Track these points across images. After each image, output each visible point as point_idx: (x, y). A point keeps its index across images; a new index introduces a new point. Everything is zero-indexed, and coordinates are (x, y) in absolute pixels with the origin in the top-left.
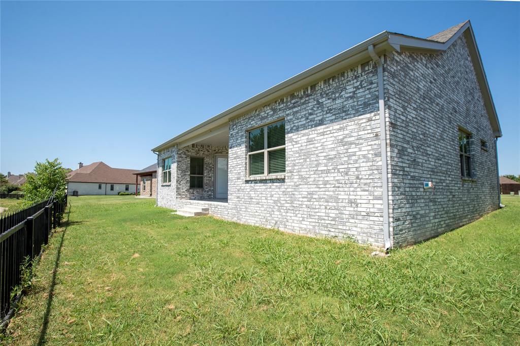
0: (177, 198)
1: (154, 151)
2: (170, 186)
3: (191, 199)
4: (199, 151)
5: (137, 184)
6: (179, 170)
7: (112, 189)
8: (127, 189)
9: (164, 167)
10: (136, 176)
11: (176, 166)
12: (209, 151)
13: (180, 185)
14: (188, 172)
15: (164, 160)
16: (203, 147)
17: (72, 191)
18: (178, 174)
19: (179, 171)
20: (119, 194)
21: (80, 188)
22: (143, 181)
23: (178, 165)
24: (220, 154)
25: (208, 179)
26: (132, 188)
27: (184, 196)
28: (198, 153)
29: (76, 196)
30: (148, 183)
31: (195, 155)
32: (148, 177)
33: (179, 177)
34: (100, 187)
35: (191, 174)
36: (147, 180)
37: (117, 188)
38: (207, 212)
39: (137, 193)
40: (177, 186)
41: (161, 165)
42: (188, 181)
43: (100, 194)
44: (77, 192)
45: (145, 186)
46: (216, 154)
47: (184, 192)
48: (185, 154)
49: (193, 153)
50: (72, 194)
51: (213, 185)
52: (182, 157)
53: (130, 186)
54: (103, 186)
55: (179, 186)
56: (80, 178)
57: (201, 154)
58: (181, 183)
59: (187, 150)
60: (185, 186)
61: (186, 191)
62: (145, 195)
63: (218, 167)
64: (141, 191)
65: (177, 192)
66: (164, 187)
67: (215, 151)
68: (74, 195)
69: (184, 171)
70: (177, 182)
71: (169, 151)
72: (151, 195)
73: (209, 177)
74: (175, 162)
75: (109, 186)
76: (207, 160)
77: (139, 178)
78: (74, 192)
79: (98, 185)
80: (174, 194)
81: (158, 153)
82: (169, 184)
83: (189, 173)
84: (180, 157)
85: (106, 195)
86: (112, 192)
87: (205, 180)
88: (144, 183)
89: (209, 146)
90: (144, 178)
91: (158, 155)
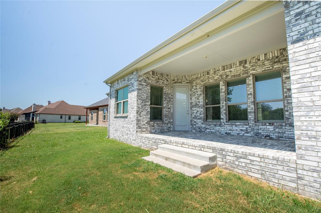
0: (137, 131)
1: (106, 82)
2: (126, 117)
3: (151, 133)
4: (159, 79)
5: (87, 116)
6: (140, 99)
7: (69, 119)
8: (80, 119)
9: (117, 98)
10: (86, 109)
11: (136, 94)
12: (167, 81)
13: (140, 116)
14: (148, 102)
15: (117, 91)
16: (163, 76)
17: (42, 120)
18: (138, 104)
19: (139, 101)
20: (74, 122)
21: (48, 118)
22: (91, 113)
23: (138, 93)
24: (180, 84)
25: (167, 110)
26: (83, 118)
27: (145, 130)
28: (158, 82)
29: (44, 123)
30: (95, 115)
31: (155, 84)
32: (95, 111)
33: (139, 108)
34: (61, 117)
35: (151, 104)
36: (94, 113)
37: (73, 118)
38: (215, 163)
39: (87, 122)
40: (137, 118)
41: (114, 96)
42: (148, 111)
43: (61, 122)
44: (45, 121)
45: (92, 117)
46: (174, 84)
47: (144, 125)
48: (145, 81)
49: (153, 81)
50: (42, 122)
51: (172, 117)
52: (142, 85)
53: (82, 117)
54: (64, 116)
55: (139, 118)
56: (48, 111)
57: (160, 84)
58: (141, 115)
59: (147, 78)
60: (146, 117)
61: (147, 123)
62: (92, 124)
63: (177, 98)
64: (90, 120)
65: (137, 124)
66: (118, 119)
67: (174, 80)
68: (43, 123)
69: (144, 101)
70: (137, 113)
71: (124, 81)
72: (97, 124)
73: (169, 108)
74: (133, 91)
75: (67, 117)
76: (166, 90)
77: (88, 111)
78: (43, 120)
79: (60, 116)
80: (133, 127)
81: (110, 85)
82: (125, 115)
83: (150, 104)
84: (141, 85)
85: (65, 122)
86: (69, 120)
87: (165, 112)
88: (92, 115)
89: (167, 75)
90: (92, 111)
91: (111, 87)
